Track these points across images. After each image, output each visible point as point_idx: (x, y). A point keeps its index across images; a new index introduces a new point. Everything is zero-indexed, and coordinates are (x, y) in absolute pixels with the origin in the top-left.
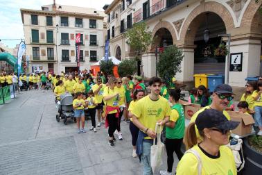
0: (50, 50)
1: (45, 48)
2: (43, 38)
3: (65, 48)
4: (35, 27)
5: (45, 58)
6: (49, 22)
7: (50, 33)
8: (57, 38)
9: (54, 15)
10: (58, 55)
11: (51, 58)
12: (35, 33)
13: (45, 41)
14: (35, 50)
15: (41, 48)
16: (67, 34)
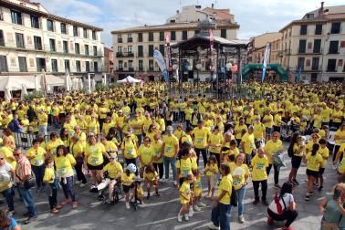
0: (316, 60)
1: (311, 58)
2: (310, 47)
3: (332, 57)
4: (303, 37)
5: (310, 68)
6: (319, 31)
7: (318, 43)
8: (325, 46)
9: (326, 23)
10: (323, 63)
11: (315, 67)
12: (303, 43)
13: (311, 51)
14: (301, 60)
15: (307, 58)
16: (337, 42)
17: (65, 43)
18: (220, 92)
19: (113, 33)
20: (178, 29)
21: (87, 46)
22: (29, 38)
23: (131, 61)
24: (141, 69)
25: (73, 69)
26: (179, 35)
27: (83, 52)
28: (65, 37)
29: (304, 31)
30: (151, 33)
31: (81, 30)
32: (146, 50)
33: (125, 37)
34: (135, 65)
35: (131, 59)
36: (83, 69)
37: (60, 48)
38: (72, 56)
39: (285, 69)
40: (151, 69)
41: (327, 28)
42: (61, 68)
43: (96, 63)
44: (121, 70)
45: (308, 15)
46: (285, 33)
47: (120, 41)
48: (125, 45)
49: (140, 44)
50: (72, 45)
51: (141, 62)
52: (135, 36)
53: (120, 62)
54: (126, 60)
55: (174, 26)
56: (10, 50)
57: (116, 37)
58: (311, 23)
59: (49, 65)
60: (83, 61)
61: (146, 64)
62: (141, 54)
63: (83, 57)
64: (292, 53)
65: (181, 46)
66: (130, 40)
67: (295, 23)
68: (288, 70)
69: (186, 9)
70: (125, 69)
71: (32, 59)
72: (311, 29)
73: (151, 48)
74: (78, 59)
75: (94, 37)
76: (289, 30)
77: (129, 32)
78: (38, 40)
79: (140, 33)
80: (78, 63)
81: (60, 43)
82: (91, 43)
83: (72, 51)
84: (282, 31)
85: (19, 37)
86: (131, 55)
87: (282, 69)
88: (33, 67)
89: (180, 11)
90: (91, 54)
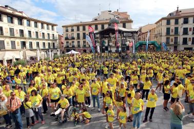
0: (176, 38)
1: (173, 37)
2: (172, 31)
3: (185, 36)
4: (168, 26)
5: (173, 43)
6: (177, 22)
7: (176, 29)
8: (181, 31)
9: (180, 18)
10: (180, 40)
11: (176, 42)
12: (168, 29)
13: (173, 33)
14: (168, 39)
15: (171, 38)
16: (187, 28)
17: (37, 33)
18: (123, 57)
19: (63, 27)
20: (99, 24)
21: (49, 34)
22: (17, 30)
23: (73, 42)
24: (79, 46)
25: (41, 47)
26: (100, 27)
27: (46, 37)
28: (37, 30)
29: (168, 23)
30: (84, 26)
31: (45, 26)
32: (81, 36)
33: (70, 29)
34: (76, 44)
35: (73, 41)
36: (47, 47)
37: (34, 36)
38: (40, 39)
39: (159, 44)
40: (85, 46)
41: (181, 21)
42: (35, 47)
43: (54, 44)
44: (68, 47)
45: (170, 14)
46: (158, 24)
47: (67, 31)
48: (70, 33)
49: (78, 32)
50: (40, 34)
51: (79, 42)
52: (75, 28)
53: (67, 42)
54: (70, 41)
55: (97, 22)
56: (6, 37)
57: (65, 28)
58: (172, 18)
59: (28, 45)
60: (47, 42)
61: (81, 44)
62: (78, 38)
63: (47, 40)
64: (163, 35)
65: (101, 33)
66: (73, 30)
67: (163, 19)
68: (161, 44)
69: (103, 12)
70: (70, 46)
71: (18, 42)
72: (172, 22)
73: (84, 34)
74: (44, 41)
75: (53, 29)
76: (160, 23)
77: (72, 26)
78: (22, 31)
79: (78, 27)
80: (44, 44)
81: (33, 33)
82: (51, 32)
83: (40, 37)
84: (156, 23)
85: (12, 30)
86: (73, 38)
87: (158, 44)
88: (19, 47)
89: (100, 14)
90: (51, 38)
